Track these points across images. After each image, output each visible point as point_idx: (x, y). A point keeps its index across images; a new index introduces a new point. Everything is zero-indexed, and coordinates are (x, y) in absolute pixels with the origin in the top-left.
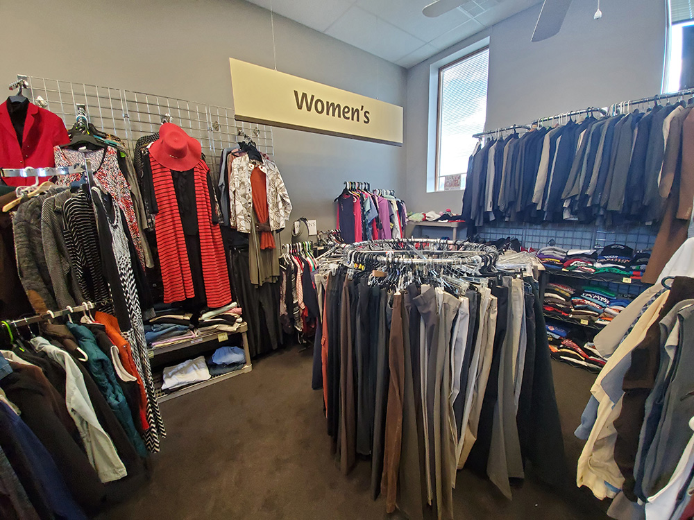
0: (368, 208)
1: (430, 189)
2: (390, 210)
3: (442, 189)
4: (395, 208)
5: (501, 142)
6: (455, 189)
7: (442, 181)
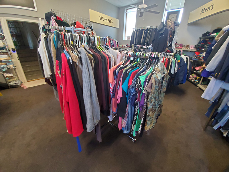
0: (112, 43)
1: (124, 39)
2: (116, 43)
3: (126, 39)
4: (117, 43)
5: (137, 30)
6: (129, 40)
7: (126, 38)
